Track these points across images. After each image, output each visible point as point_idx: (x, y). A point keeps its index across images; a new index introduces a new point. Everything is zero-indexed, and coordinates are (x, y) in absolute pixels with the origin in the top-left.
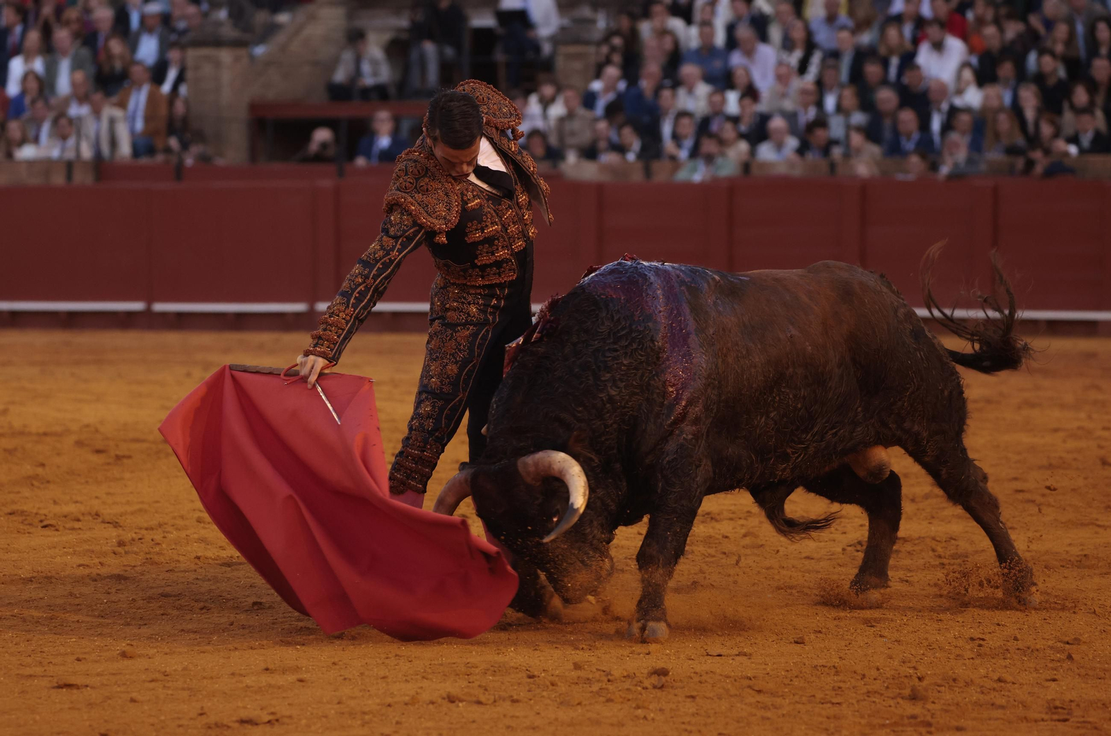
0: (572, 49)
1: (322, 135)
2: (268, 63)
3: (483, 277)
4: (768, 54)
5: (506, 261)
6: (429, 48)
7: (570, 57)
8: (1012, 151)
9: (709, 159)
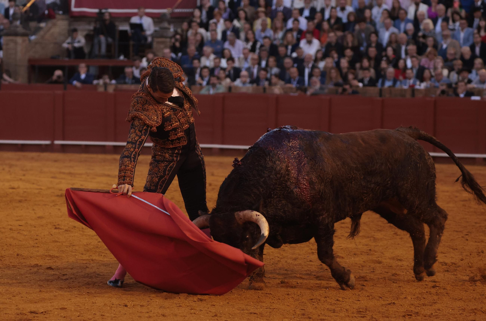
0: (160, 40)
1: (58, 73)
2: (36, 43)
3: (172, 144)
4: (240, 44)
5: (182, 137)
6: (102, 38)
7: (158, 43)
8: (337, 85)
9: (214, 86)
